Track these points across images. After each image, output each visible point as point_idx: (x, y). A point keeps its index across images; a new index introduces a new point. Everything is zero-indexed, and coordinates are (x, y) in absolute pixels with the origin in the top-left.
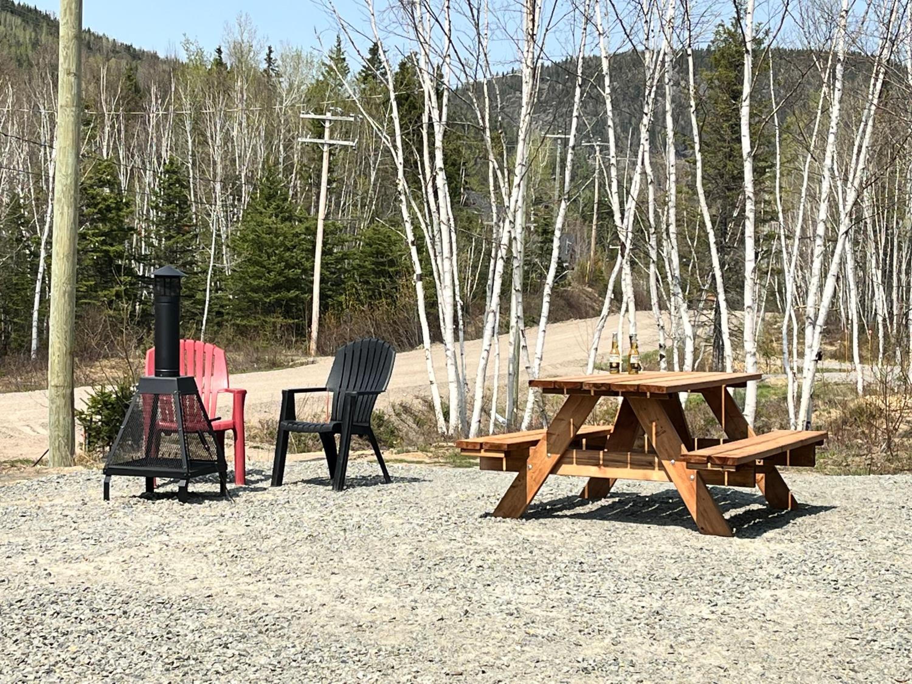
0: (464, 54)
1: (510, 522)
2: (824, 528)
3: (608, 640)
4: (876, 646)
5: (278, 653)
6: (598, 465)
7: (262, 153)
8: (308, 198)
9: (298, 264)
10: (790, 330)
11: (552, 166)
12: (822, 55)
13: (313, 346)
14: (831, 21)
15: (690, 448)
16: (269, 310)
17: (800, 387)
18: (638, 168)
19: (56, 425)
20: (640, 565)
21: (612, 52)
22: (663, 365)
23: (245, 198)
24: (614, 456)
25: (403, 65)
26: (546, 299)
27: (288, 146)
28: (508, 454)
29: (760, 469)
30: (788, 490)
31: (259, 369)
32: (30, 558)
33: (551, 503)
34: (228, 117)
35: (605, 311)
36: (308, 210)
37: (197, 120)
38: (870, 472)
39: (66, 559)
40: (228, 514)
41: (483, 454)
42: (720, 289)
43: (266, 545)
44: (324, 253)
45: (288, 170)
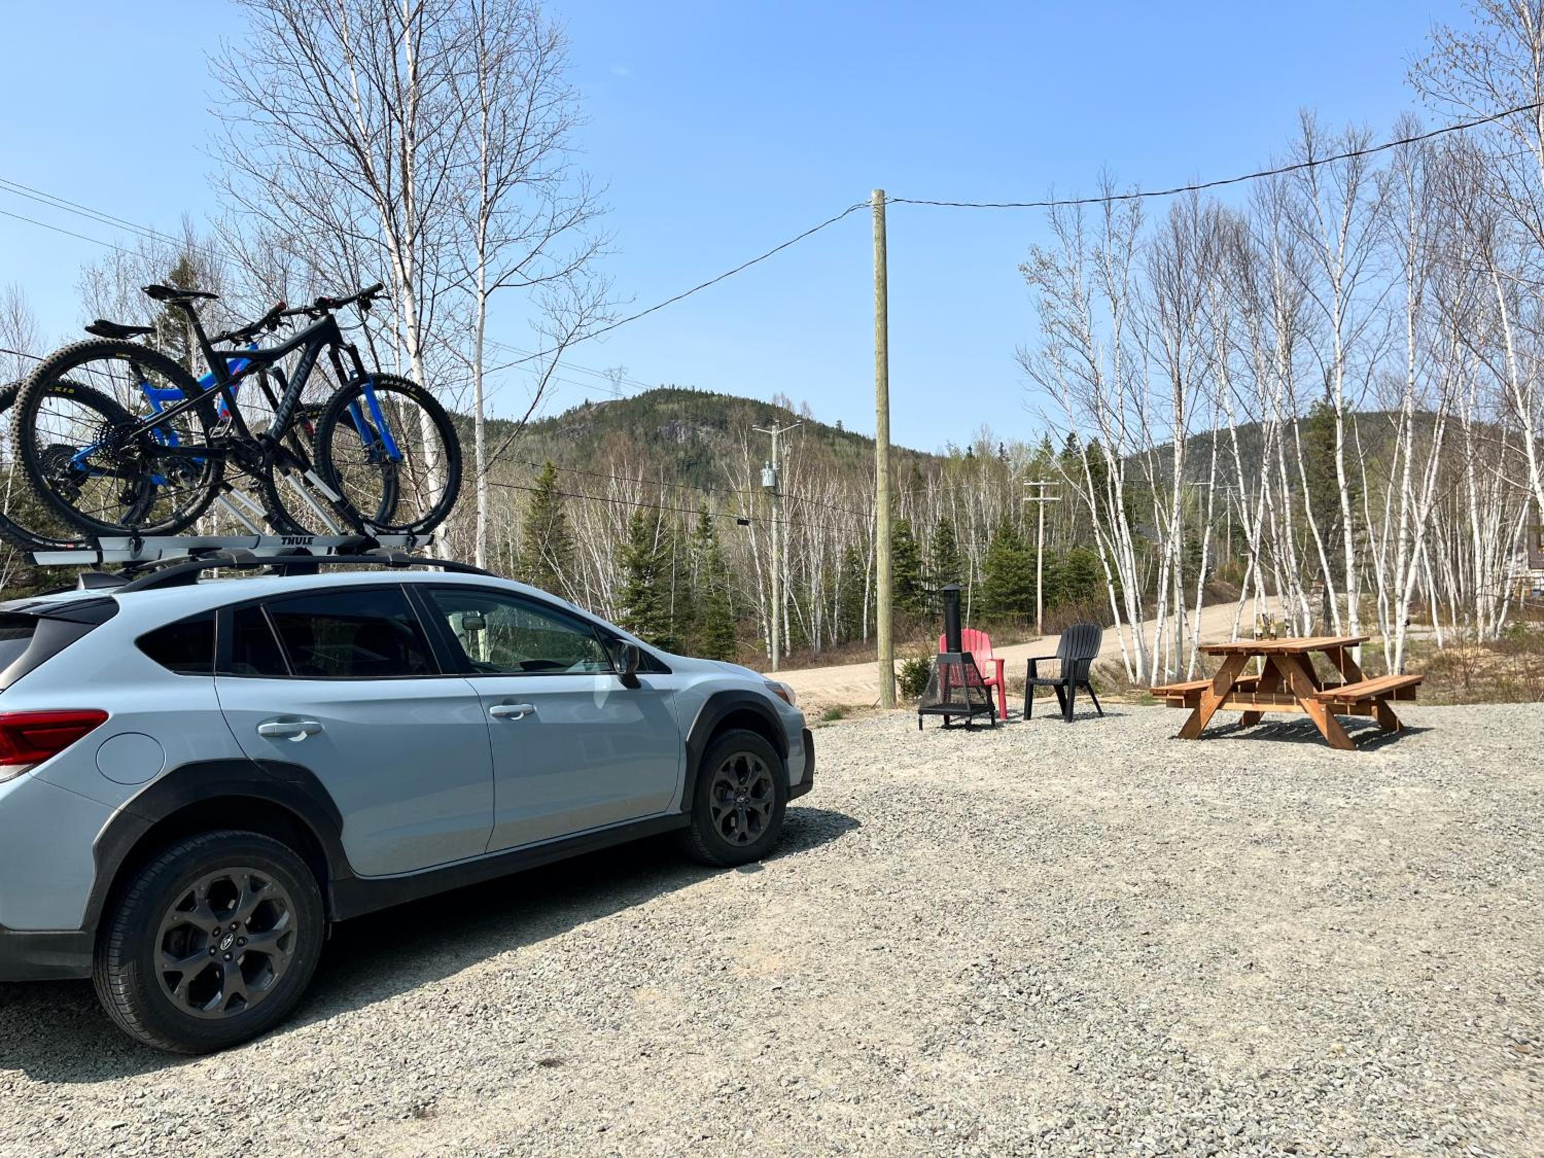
0: (1133, 436)
1: (1190, 742)
2: (1427, 744)
3: (1270, 822)
4: (1477, 827)
5: (1041, 828)
6: (1251, 702)
7: (999, 509)
8: (1031, 535)
9: (1027, 578)
10: (1383, 605)
11: (1196, 505)
12: (1396, 414)
13: (1039, 629)
14: (1401, 392)
15: (1320, 690)
16: (1009, 607)
17: (1393, 645)
18: (1262, 501)
19: (884, 684)
20: (1288, 770)
21: (1238, 424)
22: (1288, 633)
23: (990, 539)
24: (1263, 696)
25: (1090, 447)
26: (1200, 592)
27: (1016, 503)
28: (1186, 697)
29: (1373, 703)
30: (1395, 717)
31: (1005, 645)
32: (879, 766)
33: (1218, 729)
34: (977, 488)
35: (1243, 598)
36: (1031, 543)
37: (958, 492)
38: (1455, 703)
39: (901, 766)
40: (998, 737)
41: (1169, 697)
42: (1328, 579)
43: (1026, 758)
44: (1043, 569)
45: (1017, 518)
